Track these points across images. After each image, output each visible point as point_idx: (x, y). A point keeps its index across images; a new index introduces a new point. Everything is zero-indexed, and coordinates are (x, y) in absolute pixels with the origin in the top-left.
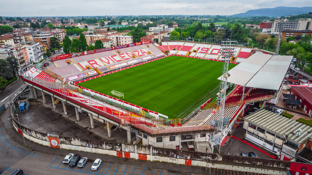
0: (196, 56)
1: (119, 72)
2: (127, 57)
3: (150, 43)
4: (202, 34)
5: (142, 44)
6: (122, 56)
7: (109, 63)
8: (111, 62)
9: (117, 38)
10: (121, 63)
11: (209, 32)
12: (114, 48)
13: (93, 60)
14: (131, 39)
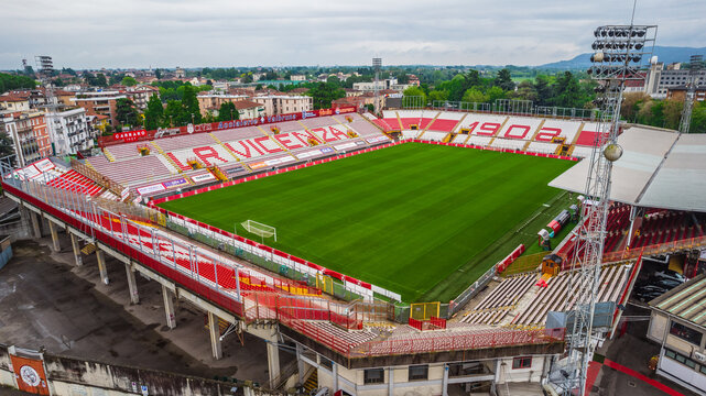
0: (469, 143)
1: (273, 178)
2: (295, 141)
3: (355, 111)
4: (479, 94)
5: (334, 113)
6: (283, 139)
7: (248, 155)
8: (254, 153)
9: (275, 100)
10: (281, 156)
11: (497, 89)
12: (263, 120)
13: (208, 148)
14: (308, 104)
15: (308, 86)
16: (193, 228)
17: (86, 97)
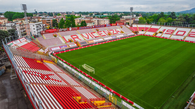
0: (162, 36)
1: (96, 46)
2: (104, 34)
3: (123, 25)
4: (164, 20)
5: (117, 25)
6: (100, 33)
7: (88, 38)
8: (90, 37)
9: (98, 20)
10: (99, 39)
11: (170, 19)
12: (94, 26)
13: (75, 35)
14: (108, 22)
15: (108, 17)
16: (65, 65)
17: (44, 19)
